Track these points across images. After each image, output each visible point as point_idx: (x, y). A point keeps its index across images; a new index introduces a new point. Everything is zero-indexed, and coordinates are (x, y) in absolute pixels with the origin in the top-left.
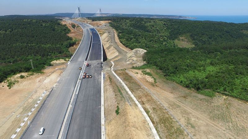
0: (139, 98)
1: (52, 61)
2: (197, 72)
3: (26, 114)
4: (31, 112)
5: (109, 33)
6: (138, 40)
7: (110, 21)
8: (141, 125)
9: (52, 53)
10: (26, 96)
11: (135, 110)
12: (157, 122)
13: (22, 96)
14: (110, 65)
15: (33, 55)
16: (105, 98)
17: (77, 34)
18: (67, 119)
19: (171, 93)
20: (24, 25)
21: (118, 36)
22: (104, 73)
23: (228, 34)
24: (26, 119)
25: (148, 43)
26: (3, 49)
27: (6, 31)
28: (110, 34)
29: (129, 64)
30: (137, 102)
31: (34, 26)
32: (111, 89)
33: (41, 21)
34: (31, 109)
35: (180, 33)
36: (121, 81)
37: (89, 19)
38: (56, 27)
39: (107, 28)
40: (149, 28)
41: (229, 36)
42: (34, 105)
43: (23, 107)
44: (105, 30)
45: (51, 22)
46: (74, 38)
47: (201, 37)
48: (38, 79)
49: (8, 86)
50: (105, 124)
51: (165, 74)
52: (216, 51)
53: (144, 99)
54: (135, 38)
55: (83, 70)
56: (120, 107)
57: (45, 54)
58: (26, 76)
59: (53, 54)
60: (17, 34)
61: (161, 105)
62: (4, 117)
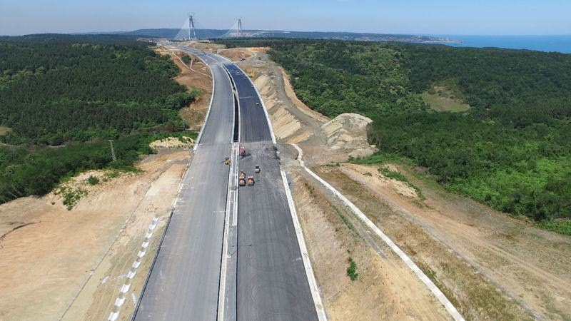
0: (398, 238)
1: (151, 141)
2: (515, 174)
3: (122, 277)
4: (133, 270)
5: (270, 75)
6: (339, 92)
7: (268, 48)
8: (426, 310)
9: (141, 122)
10: (112, 228)
11: (398, 267)
12: (463, 302)
13: (101, 229)
14: (295, 154)
15: (98, 126)
16: (307, 236)
17: (196, 77)
18: (227, 291)
19: (471, 225)
20: (73, 56)
21: (292, 82)
22: (286, 173)
23: (548, 79)
24: (125, 289)
25: (362, 101)
26: (29, 112)
27: (34, 71)
28: (272, 78)
29: (337, 151)
30: (396, 249)
31: (96, 59)
32: (319, 215)
33: (112, 48)
34: (131, 262)
35: (435, 76)
36: (339, 194)
37: (216, 43)
38: (147, 62)
39: (263, 65)
40: (362, 64)
41: (551, 83)
42: (137, 252)
43: (110, 258)
44: (261, 68)
45: (134, 49)
46: (189, 88)
47: (483, 86)
48: (132, 188)
49: (65, 203)
50: (323, 303)
51: (437, 177)
52: (534, 121)
53: (413, 242)
54: (330, 87)
55: (234, 165)
56: (355, 260)
57: (125, 125)
58: (101, 180)
59: (143, 124)
60: (60, 78)
61: (458, 257)
62: (73, 282)
